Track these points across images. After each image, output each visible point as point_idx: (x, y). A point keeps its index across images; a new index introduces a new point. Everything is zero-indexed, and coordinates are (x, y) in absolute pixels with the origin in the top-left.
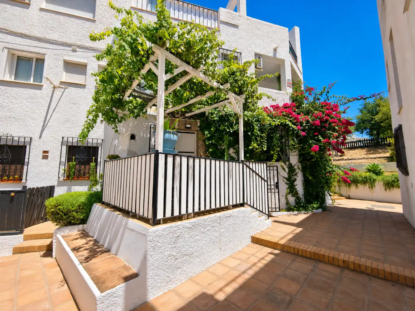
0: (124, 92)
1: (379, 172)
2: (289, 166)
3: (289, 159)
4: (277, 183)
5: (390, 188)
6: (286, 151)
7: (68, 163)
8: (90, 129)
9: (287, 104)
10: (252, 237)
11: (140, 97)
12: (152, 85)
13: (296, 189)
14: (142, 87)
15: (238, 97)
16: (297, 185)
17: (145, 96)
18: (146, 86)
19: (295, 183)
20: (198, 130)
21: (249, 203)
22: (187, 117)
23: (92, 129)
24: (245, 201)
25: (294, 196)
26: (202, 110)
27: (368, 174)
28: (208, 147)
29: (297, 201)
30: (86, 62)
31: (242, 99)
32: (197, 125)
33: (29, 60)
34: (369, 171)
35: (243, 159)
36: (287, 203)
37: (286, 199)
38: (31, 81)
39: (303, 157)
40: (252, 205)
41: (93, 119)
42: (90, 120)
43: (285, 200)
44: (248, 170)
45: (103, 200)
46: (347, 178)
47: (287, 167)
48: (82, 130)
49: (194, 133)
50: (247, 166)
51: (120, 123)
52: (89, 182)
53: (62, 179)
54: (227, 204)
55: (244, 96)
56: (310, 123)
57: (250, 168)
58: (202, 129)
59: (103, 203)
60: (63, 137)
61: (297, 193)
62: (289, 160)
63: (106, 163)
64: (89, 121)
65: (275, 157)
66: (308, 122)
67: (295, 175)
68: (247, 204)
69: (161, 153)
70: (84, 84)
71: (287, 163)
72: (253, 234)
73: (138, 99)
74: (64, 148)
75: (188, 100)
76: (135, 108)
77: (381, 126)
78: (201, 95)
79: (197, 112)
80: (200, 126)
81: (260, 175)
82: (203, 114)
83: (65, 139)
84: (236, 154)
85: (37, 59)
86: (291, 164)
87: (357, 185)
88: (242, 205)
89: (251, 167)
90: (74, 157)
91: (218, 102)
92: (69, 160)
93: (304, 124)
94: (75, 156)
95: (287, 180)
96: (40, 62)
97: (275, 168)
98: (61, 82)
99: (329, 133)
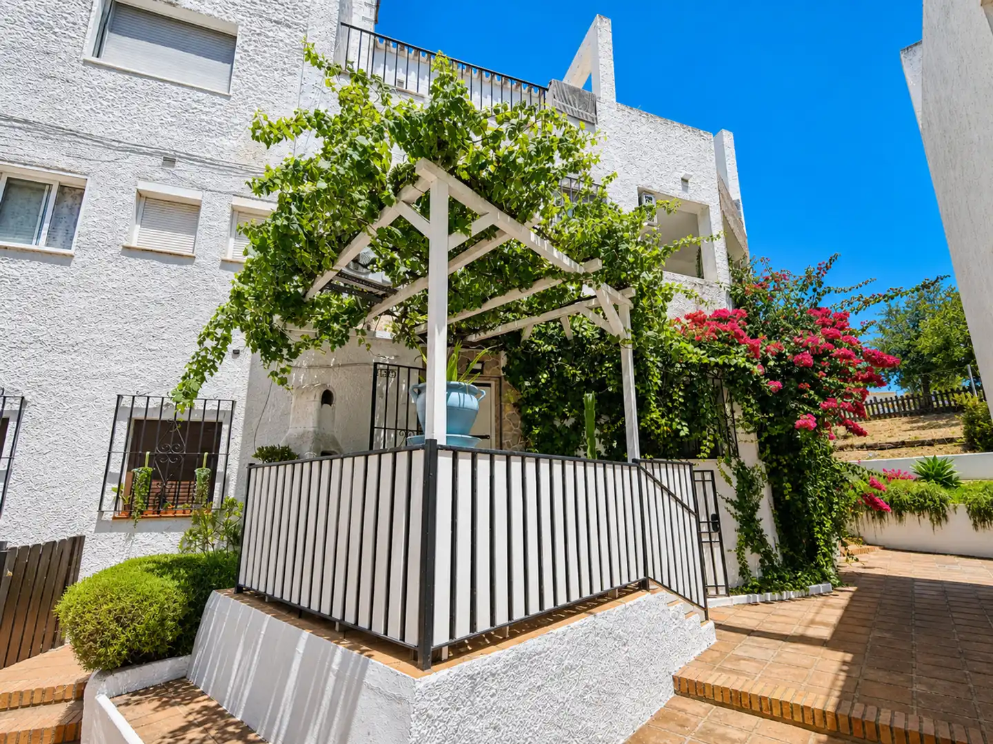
0: (312, 276)
1: (949, 479)
2: (738, 471)
3: (736, 451)
4: (716, 517)
5: (984, 520)
6: (728, 428)
7: (129, 470)
8: (206, 374)
9: (724, 311)
10: (674, 678)
11: (350, 291)
12: (394, 260)
13: (762, 531)
14: (365, 266)
15: (618, 295)
16: (761, 520)
17: (366, 289)
18: (373, 262)
19: (757, 513)
20: (500, 378)
21: (658, 579)
22: (473, 344)
23: (212, 374)
24: (651, 575)
25: (758, 552)
26: (513, 326)
27: (924, 484)
28: (528, 422)
29: (767, 563)
30: (200, 198)
31: (625, 299)
32: (498, 363)
33: (38, 188)
34: (926, 477)
35: (637, 456)
36: (744, 571)
37: (738, 558)
38: (42, 245)
39: (771, 446)
40: (666, 583)
41: (215, 348)
42: (206, 349)
43: (737, 561)
44: (651, 484)
45: (241, 582)
46: (877, 495)
47: (734, 473)
48: (184, 378)
49: (489, 385)
50: (647, 474)
51: (295, 358)
52: (188, 524)
53: (108, 516)
54: (607, 587)
55: (632, 292)
56: (785, 360)
57: (655, 481)
58: (513, 375)
59: (240, 590)
60: (119, 396)
61: (763, 542)
62: (736, 453)
63: (253, 471)
64: (203, 353)
65: (707, 446)
66: (780, 356)
67: (754, 493)
68: (654, 580)
69: (442, 448)
70: (191, 254)
71: (734, 463)
72: (676, 670)
73: (345, 295)
74: (122, 427)
75: (485, 300)
76: (335, 318)
77: (932, 363)
78: (520, 287)
79: (501, 330)
80: (507, 366)
81: (680, 498)
82: (517, 335)
83: (126, 402)
84: (602, 440)
85: (62, 187)
86: (741, 464)
87: (901, 515)
88: (643, 585)
89: (657, 477)
90: (148, 453)
91: (561, 306)
92: (134, 460)
93: (772, 363)
94: (152, 451)
95: (735, 508)
96: (71, 194)
97: (708, 476)
98: (125, 248)
99: (833, 384)
